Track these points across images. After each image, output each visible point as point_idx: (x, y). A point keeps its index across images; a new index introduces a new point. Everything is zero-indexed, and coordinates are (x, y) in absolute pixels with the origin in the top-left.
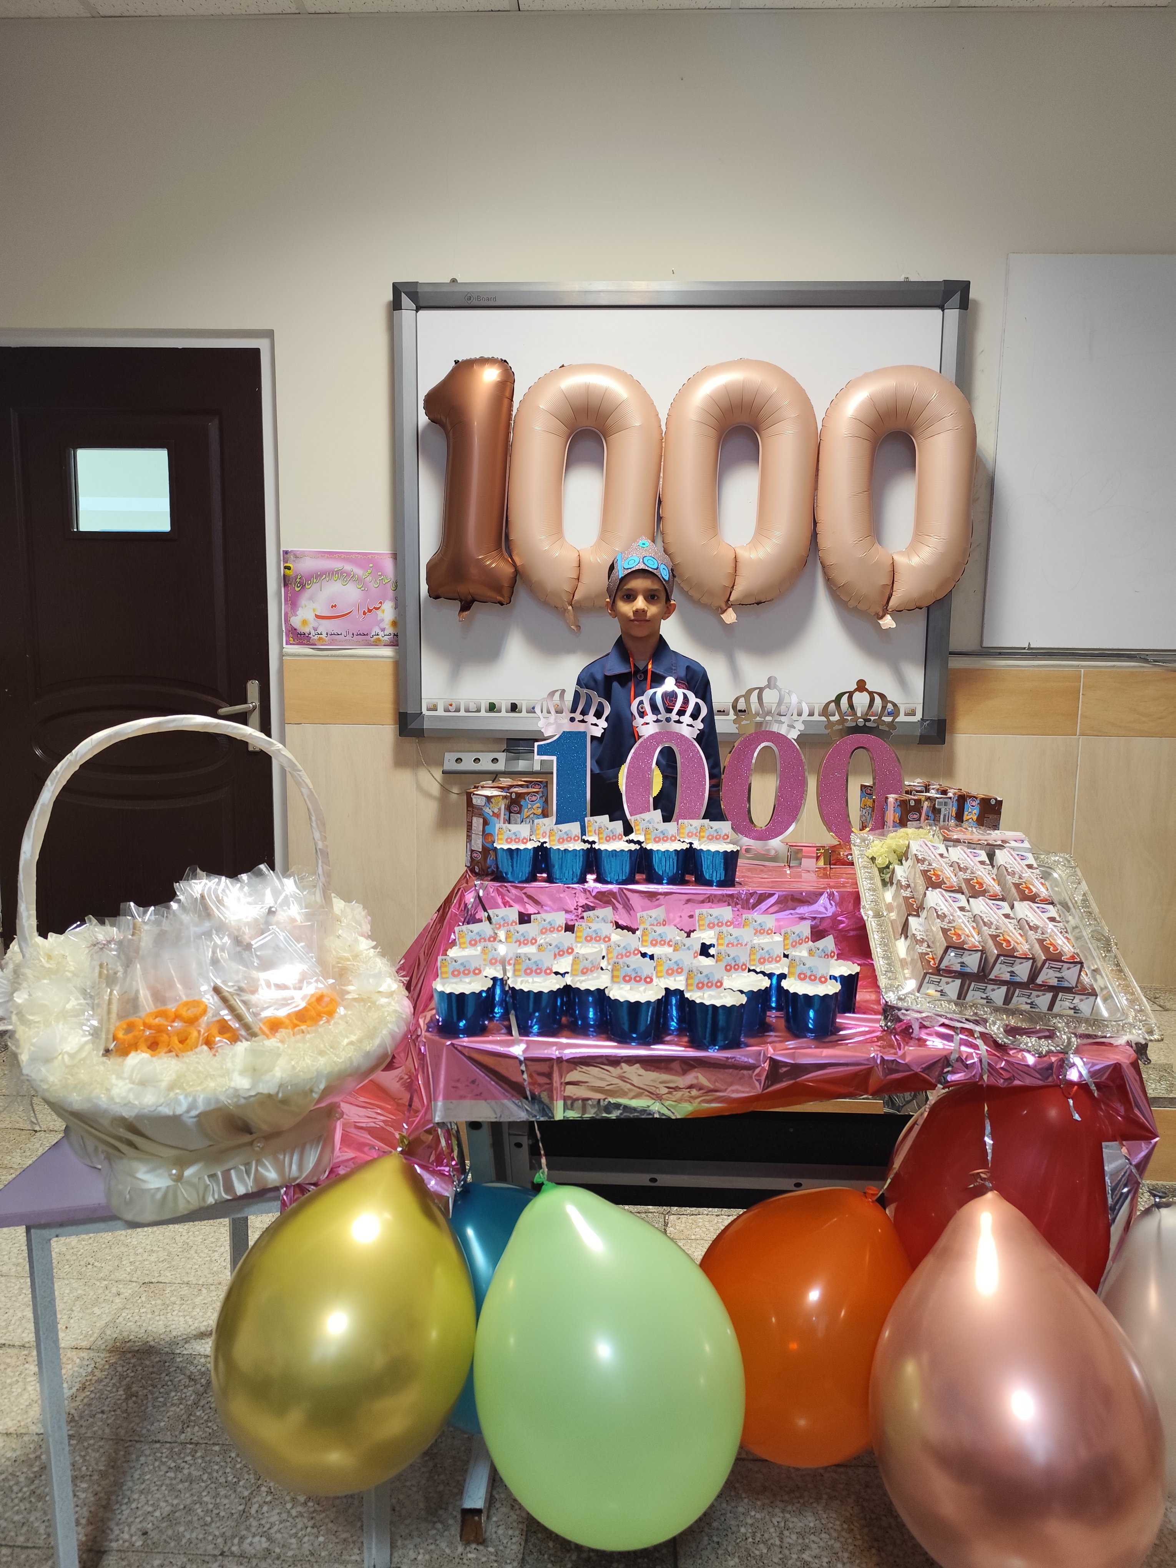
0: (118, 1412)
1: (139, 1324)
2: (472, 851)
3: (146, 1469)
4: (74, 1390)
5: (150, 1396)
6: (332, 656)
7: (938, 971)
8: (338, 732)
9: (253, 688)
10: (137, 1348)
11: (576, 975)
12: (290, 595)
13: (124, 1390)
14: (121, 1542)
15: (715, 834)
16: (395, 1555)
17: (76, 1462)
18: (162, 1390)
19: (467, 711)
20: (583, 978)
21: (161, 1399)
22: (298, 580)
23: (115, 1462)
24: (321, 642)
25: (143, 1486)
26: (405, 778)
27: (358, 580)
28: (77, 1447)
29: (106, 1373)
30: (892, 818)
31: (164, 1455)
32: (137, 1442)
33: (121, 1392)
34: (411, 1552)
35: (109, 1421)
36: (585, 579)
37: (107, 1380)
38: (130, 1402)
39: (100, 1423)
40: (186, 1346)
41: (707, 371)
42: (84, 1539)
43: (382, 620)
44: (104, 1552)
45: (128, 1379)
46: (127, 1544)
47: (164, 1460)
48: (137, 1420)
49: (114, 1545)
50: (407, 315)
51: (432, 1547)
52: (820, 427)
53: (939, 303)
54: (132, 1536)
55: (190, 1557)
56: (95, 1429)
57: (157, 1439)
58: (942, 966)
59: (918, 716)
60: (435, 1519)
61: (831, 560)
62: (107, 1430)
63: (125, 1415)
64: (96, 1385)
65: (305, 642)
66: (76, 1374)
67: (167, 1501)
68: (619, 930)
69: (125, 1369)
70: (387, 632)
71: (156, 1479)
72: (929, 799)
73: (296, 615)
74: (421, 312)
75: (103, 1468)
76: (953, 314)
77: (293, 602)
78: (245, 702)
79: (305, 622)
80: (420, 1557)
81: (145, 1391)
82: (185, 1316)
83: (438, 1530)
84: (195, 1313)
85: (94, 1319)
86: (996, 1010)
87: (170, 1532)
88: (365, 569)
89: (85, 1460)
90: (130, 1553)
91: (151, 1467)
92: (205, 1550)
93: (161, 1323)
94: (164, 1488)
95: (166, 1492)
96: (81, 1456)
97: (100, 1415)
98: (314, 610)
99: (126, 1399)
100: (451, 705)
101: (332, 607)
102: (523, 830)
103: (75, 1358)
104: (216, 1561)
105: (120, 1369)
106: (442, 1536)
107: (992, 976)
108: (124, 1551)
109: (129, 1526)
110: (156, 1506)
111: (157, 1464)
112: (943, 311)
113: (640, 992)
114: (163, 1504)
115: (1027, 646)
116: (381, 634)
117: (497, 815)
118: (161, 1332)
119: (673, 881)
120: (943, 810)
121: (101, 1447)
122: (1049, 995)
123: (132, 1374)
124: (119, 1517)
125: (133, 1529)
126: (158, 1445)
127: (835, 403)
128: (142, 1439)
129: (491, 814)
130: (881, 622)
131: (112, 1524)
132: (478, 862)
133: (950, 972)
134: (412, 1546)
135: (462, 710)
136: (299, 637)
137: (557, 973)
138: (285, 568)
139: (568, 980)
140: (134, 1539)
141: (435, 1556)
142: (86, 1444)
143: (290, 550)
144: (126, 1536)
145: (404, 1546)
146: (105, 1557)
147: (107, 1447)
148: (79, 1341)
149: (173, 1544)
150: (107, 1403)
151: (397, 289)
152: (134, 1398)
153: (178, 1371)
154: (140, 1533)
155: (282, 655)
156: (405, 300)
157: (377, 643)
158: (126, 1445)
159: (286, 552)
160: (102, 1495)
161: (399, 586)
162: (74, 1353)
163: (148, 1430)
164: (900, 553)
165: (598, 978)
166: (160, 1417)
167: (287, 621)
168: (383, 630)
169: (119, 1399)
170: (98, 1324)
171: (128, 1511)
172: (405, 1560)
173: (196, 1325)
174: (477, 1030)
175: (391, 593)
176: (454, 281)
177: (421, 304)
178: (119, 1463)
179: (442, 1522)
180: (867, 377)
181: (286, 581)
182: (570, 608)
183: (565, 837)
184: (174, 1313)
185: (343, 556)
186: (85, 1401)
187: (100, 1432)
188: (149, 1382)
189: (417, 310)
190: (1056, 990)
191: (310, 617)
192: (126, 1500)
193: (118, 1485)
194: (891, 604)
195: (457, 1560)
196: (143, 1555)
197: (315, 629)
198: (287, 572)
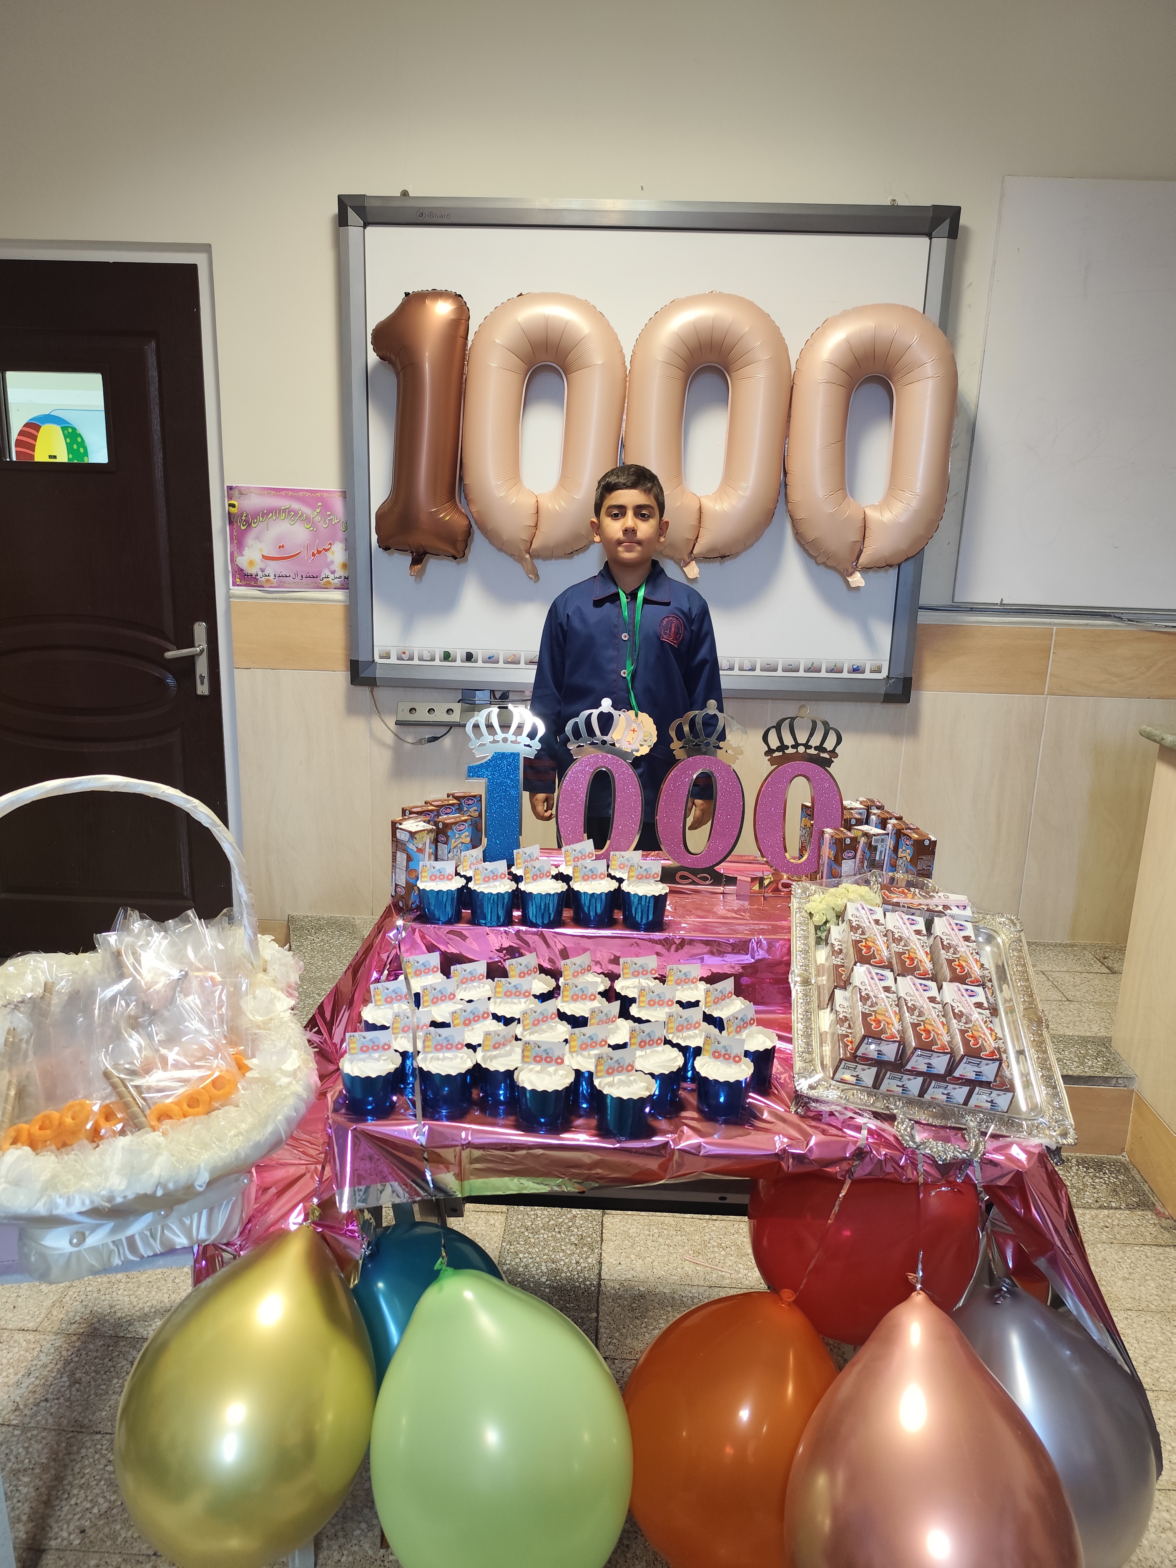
0: (62, 1400)
1: (84, 1303)
2: (396, 885)
3: (87, 1463)
4: (20, 1375)
5: (93, 1383)
6: (280, 599)
7: (854, 1058)
8: (288, 677)
9: (200, 629)
10: (82, 1331)
11: (488, 1051)
12: (235, 533)
13: (68, 1376)
14: (59, 1540)
15: (645, 873)
16: (320, 1556)
17: (19, 1454)
18: (104, 1377)
19: (421, 659)
20: (495, 1053)
21: (104, 1387)
22: (244, 518)
23: (57, 1454)
24: (269, 585)
25: (83, 1481)
26: (358, 726)
27: (308, 520)
28: (21, 1438)
29: (51, 1357)
30: (827, 855)
31: (104, 1447)
32: (78, 1432)
33: (65, 1379)
34: (335, 1554)
35: (52, 1410)
36: (543, 527)
37: (52, 1365)
38: (74, 1389)
39: (43, 1412)
40: (130, 1329)
41: (676, 305)
42: (24, 1537)
43: (332, 562)
44: (44, 1551)
45: (72, 1364)
46: (65, 1542)
47: (104, 1452)
48: (80, 1409)
49: (53, 1543)
50: (354, 232)
51: (356, 1548)
52: (793, 369)
53: (926, 230)
54: (70, 1534)
55: (125, 1556)
56: (38, 1418)
57: (98, 1430)
58: (860, 1052)
59: (884, 674)
60: (361, 1519)
61: (800, 514)
62: (50, 1420)
63: (68, 1404)
64: (41, 1370)
65: (252, 583)
66: (22, 1358)
67: (104, 1497)
68: (543, 975)
69: (70, 1353)
70: (337, 575)
71: (95, 1473)
72: (866, 834)
73: (243, 555)
74: (370, 230)
75: (44, 1461)
76: (941, 244)
77: (238, 541)
78: (192, 645)
79: (251, 563)
80: (344, 1559)
81: (88, 1377)
82: (130, 1296)
83: (363, 1531)
84: (140, 1292)
85: (41, 1298)
87: (107, 1530)
88: (314, 508)
89: (27, 1452)
90: (68, 1553)
91: (91, 1460)
92: (140, 1550)
93: (106, 1302)
94: (103, 1483)
95: (105, 1487)
96: (23, 1447)
97: (43, 1404)
98: (261, 550)
99: (70, 1386)
100: (404, 653)
101: (280, 547)
102: (449, 867)
103: (22, 1341)
104: (150, 1561)
105: (64, 1353)
106: (366, 1536)
108: (63, 1550)
109: (68, 1523)
110: (94, 1503)
111: (97, 1456)
112: (930, 239)
113: (550, 1074)
114: (101, 1500)
115: (999, 602)
116: (331, 576)
117: (420, 851)
118: (106, 1313)
119: (599, 924)
120: (879, 847)
121: (43, 1438)
122: (966, 1089)
123: (76, 1359)
124: (58, 1513)
125: (72, 1527)
126: (99, 1436)
127: (810, 344)
128: (84, 1430)
129: (415, 850)
130: (849, 579)
131: (51, 1521)
132: (402, 897)
133: (867, 1059)
134: (336, 1547)
135: (416, 658)
136: (245, 578)
137: (469, 1046)
138: (230, 505)
139: (479, 1057)
140: (72, 1537)
141: (358, 1558)
142: (29, 1435)
143: (234, 485)
144: (65, 1534)
145: (329, 1547)
146: (44, 1556)
147: (49, 1439)
148: (26, 1322)
149: (109, 1543)
150: (51, 1390)
151: (343, 202)
152: (77, 1385)
153: (121, 1356)
154: (78, 1531)
155: (229, 596)
156: (352, 215)
157: (326, 587)
158: (68, 1436)
159: (230, 488)
160: (43, 1490)
161: (349, 526)
162: (21, 1335)
163: (90, 1421)
164: (873, 507)
165: (509, 1054)
166: (103, 1406)
167: (232, 560)
168: (333, 572)
169: (62, 1386)
170: (45, 1304)
171: (67, 1508)
172: (329, 1562)
173: (140, 1306)
174: (385, 1112)
175: (341, 534)
176: (405, 194)
177: (370, 220)
178: (61, 1455)
179: (367, 1522)
180: (846, 315)
181: (231, 519)
182: (527, 556)
183: (491, 875)
184: (120, 1292)
185: (290, 493)
186: (31, 1387)
187: (43, 1422)
188: (93, 1368)
189: (365, 227)
190: (973, 1084)
191: (257, 557)
192: (66, 1496)
193: (59, 1479)
194: (860, 561)
195: (379, 1562)
196: (81, 1554)
197: (262, 570)
198: (232, 510)
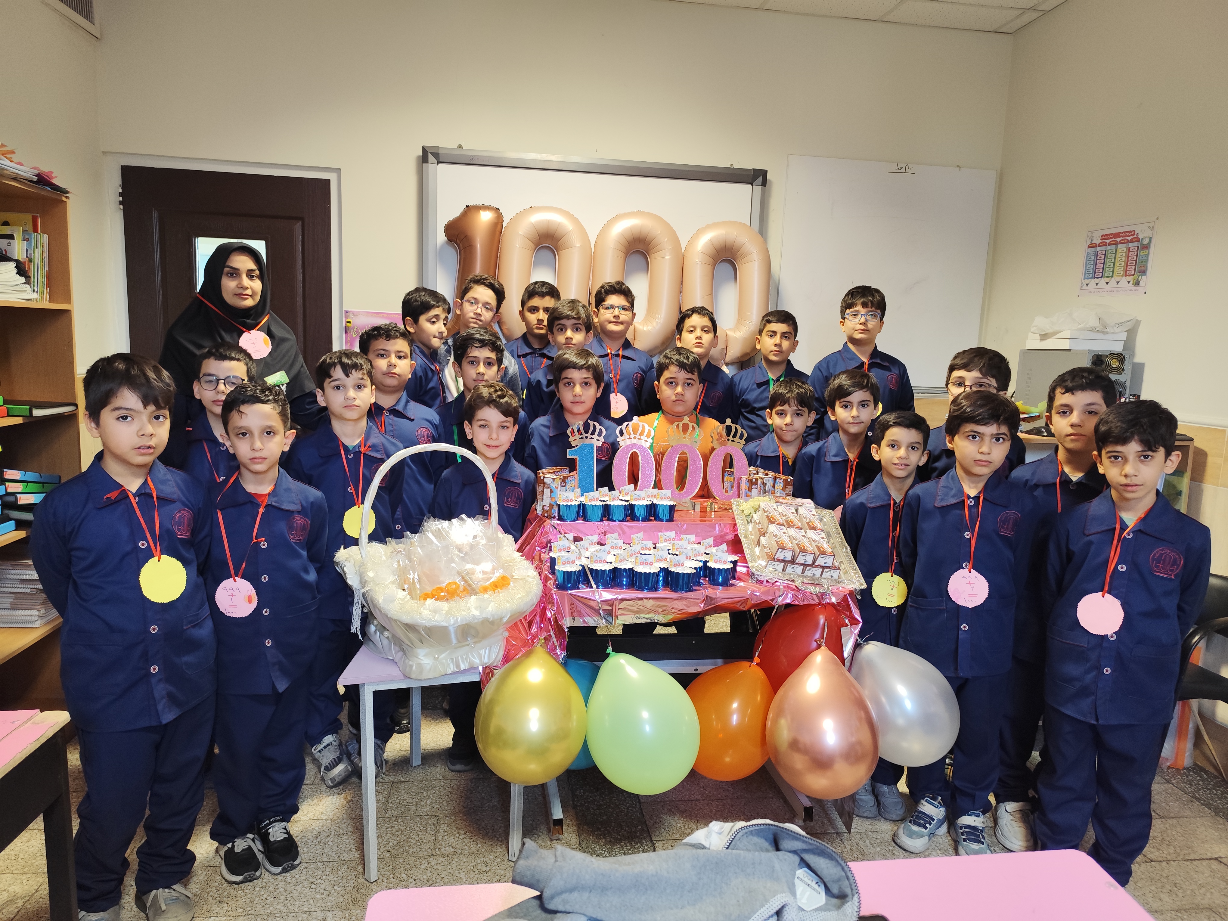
7: (774, 559)
12: (349, 339)
30: (744, 488)
41: (619, 217)
50: (432, 166)
52: (684, 253)
53: (751, 181)
58: (776, 558)
72: (761, 478)
74: (440, 165)
76: (758, 188)
86: (798, 576)
102: (571, 496)
107: (797, 562)
112: (752, 186)
113: (649, 568)
117: (557, 488)
119: (644, 520)
120: (767, 484)
122: (821, 570)
127: (692, 240)
129: (555, 487)
132: (547, 512)
133: (779, 560)
138: (346, 322)
139: (614, 565)
143: (349, 310)
151: (426, 150)
159: (347, 312)
164: (730, 330)
165: (628, 563)
176: (460, 147)
177: (442, 161)
178: (357, 827)
180: (710, 226)
181: (346, 330)
183: (591, 499)
185: (385, 315)
189: (438, 164)
190: (823, 567)
193: (361, 835)
194: (726, 359)
198: (348, 324)
